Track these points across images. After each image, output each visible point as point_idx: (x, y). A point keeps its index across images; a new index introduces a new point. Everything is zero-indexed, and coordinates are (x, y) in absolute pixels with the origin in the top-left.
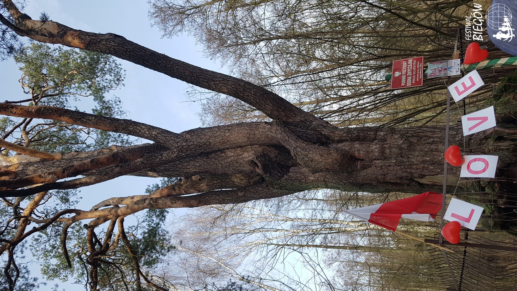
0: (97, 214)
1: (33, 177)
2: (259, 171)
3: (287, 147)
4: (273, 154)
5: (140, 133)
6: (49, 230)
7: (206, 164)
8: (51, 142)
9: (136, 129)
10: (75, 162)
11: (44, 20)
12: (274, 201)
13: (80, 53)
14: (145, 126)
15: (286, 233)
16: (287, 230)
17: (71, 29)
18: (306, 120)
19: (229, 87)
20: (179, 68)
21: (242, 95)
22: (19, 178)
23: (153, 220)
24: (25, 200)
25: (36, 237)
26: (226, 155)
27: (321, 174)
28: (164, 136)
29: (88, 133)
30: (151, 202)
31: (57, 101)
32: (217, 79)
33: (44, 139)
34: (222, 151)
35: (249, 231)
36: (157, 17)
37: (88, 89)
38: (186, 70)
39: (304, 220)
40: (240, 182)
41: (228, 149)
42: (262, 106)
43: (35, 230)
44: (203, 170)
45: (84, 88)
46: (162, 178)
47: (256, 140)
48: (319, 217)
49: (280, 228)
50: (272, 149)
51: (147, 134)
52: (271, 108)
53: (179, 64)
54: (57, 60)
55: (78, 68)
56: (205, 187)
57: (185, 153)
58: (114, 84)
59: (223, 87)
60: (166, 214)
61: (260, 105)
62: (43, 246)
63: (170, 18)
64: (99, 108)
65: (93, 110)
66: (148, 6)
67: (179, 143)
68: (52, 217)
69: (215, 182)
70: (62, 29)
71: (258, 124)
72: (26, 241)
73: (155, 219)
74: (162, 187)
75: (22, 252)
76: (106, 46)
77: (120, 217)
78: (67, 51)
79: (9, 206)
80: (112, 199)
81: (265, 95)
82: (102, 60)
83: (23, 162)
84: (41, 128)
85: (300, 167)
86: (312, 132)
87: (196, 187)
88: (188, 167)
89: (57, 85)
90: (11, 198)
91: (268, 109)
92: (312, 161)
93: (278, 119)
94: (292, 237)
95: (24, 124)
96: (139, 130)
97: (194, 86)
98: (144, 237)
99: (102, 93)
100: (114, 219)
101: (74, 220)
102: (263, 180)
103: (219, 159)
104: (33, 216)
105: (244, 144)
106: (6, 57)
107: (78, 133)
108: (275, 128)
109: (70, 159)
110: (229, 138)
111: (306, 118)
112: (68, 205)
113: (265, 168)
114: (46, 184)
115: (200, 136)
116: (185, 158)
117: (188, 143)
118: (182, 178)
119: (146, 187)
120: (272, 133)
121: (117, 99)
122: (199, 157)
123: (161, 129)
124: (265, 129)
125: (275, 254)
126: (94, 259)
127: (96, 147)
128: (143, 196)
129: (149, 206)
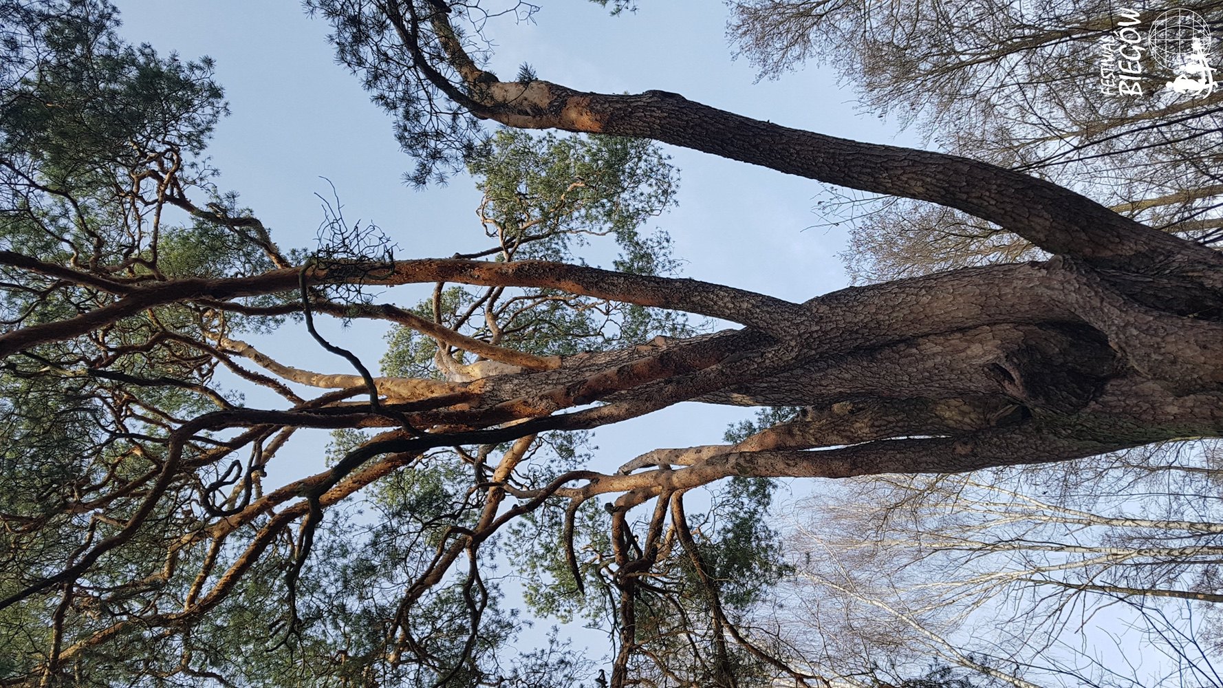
0: (631, 482)
1: (513, 405)
2: (1015, 390)
3: (1096, 326)
4: (1055, 345)
5: (716, 307)
6: (538, 513)
7: (869, 374)
8: (537, 335)
9: (707, 298)
10: (587, 374)
11: (527, 80)
12: (1055, 471)
13: (590, 141)
14: (726, 292)
15: (1088, 555)
16: (1091, 549)
17: (576, 92)
18: (1154, 251)
19: (929, 180)
20: (801, 150)
21: (965, 197)
22: (487, 407)
23: (742, 503)
24: (494, 451)
25: (516, 527)
26: (920, 351)
27: (1202, 397)
28: (768, 312)
29: (608, 313)
30: (742, 461)
31: (548, 249)
32: (896, 164)
33: (524, 328)
34: (910, 341)
35: (980, 545)
36: (745, 33)
37: (605, 218)
38: (819, 152)
39: (1143, 524)
40: (960, 419)
41: (926, 335)
42: (1021, 222)
43: (516, 511)
44: (862, 388)
45: (596, 218)
46: (759, 408)
47: (1004, 312)
48: (1190, 515)
49: (1069, 541)
50: (1053, 334)
51: (730, 310)
52: (1048, 223)
53: (803, 139)
54: (546, 163)
55: (586, 175)
56: (867, 430)
57: (815, 349)
58: (656, 204)
59: (913, 183)
60: (770, 490)
61: (1014, 220)
62: (527, 546)
63: (775, 30)
64: (626, 258)
65: (615, 263)
66: (727, 10)
67: (802, 327)
68: (543, 486)
69: (891, 418)
70: (558, 96)
71: (1010, 270)
72: (499, 535)
73: (746, 501)
74: (760, 428)
75: (492, 556)
76: (644, 122)
77: (677, 492)
78: (563, 141)
79: (467, 461)
80: (658, 451)
81: (1030, 192)
82: (633, 151)
83: (491, 374)
84: (520, 306)
85: (1138, 379)
86: (1174, 283)
87: (843, 431)
88: (823, 383)
89: (546, 216)
90: (468, 447)
91: (1038, 228)
92: (1174, 362)
93: (1068, 253)
94: (1105, 568)
95: (489, 299)
96: (712, 300)
97: (836, 186)
98: (725, 540)
99: (634, 226)
100: (664, 495)
101: (587, 493)
102: (1025, 414)
103: (903, 361)
104: (510, 482)
105: (970, 323)
106: (461, 167)
107: (588, 312)
108: (1061, 278)
109: (578, 368)
110: (928, 310)
111: (1153, 244)
112: (572, 463)
113: (1032, 383)
114: (537, 419)
115: (852, 307)
116: (817, 361)
117: (824, 325)
118: (809, 408)
119: (726, 428)
120: (1053, 289)
121: (663, 235)
122: (850, 358)
123: (761, 295)
124: (1030, 280)
125: (1056, 606)
126: (630, 578)
127: (622, 341)
128: (720, 448)
129: (736, 471)
